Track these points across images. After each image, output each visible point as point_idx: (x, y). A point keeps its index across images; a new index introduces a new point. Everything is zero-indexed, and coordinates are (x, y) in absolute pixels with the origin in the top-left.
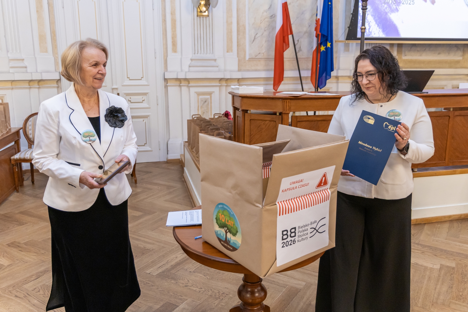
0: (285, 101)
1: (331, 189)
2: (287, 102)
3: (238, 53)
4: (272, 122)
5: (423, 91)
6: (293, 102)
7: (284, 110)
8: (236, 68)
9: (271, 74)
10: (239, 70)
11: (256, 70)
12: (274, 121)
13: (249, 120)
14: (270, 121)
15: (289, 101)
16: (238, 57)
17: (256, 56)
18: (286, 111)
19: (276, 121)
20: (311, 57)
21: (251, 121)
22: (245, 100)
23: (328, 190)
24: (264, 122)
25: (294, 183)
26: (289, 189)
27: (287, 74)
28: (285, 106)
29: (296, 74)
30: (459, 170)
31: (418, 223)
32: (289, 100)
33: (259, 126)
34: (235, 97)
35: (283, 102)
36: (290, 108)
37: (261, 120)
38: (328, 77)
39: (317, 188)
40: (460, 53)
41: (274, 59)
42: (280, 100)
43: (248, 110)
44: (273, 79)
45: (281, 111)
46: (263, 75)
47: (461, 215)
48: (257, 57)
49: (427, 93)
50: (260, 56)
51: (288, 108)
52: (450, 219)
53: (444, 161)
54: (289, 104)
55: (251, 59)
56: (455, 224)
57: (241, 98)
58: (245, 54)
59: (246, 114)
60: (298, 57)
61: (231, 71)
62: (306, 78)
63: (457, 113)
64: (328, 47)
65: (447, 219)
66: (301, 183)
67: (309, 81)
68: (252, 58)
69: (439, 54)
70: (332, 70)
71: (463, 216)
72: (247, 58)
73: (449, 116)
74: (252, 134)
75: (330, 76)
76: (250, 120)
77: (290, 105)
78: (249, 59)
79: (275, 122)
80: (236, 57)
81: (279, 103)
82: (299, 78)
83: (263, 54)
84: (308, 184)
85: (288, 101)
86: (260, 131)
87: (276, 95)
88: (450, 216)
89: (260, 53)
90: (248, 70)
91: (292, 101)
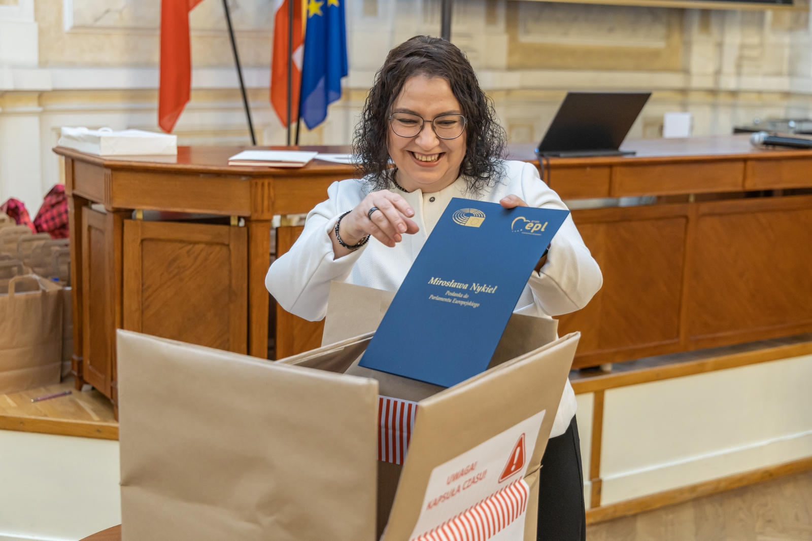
0: (260, 181)
1: (529, 478)
2: (263, 185)
3: (36, 9)
4: (217, 248)
5: (623, 148)
6: (282, 186)
7: (256, 211)
8: (31, 55)
9: (152, 79)
10: (43, 64)
11: (97, 65)
12: (223, 244)
13: (139, 241)
14: (210, 244)
15: (269, 184)
16: (36, 19)
17: (97, 20)
18: (263, 212)
19: (228, 245)
20: (271, 26)
21: (145, 243)
22: (123, 177)
23: (523, 481)
24: (189, 247)
25: (456, 477)
26: (444, 498)
27: (200, 78)
28: (259, 199)
29: (230, 80)
30: (711, 361)
31: (618, 514)
32: (271, 180)
33: (175, 259)
34: (78, 166)
35: (251, 186)
36: (273, 203)
37: (181, 241)
38: (332, 94)
39: (501, 481)
40: (660, 30)
41: (158, 33)
42: (243, 178)
43: (132, 210)
44: (156, 95)
45: (246, 213)
46: (121, 79)
47: (719, 481)
48: (99, 23)
49: (634, 153)
50: (107, 21)
51: (266, 203)
52: (694, 495)
53: (676, 340)
54: (272, 190)
55: (80, 29)
56: (709, 509)
57: (109, 172)
58: (60, 13)
59: (127, 222)
60: (235, 27)
61: (15, 66)
62: (258, 91)
63: (705, 207)
64: (332, 5)
65: (687, 496)
66: (472, 475)
67: (265, 100)
68: (84, 27)
69: (611, 30)
70: (344, 72)
71: (723, 485)
72: (68, 24)
73: (686, 217)
74: (149, 287)
75: (339, 91)
76: (142, 241)
77: (272, 194)
78: (75, 27)
79: (225, 249)
80: (31, 19)
81: (241, 189)
82: (240, 93)
83: (120, 12)
84: (485, 472)
85: (266, 182)
86: (175, 276)
87: (231, 163)
88: (693, 488)
89: (108, 11)
90: (72, 65)
91: (280, 183)
